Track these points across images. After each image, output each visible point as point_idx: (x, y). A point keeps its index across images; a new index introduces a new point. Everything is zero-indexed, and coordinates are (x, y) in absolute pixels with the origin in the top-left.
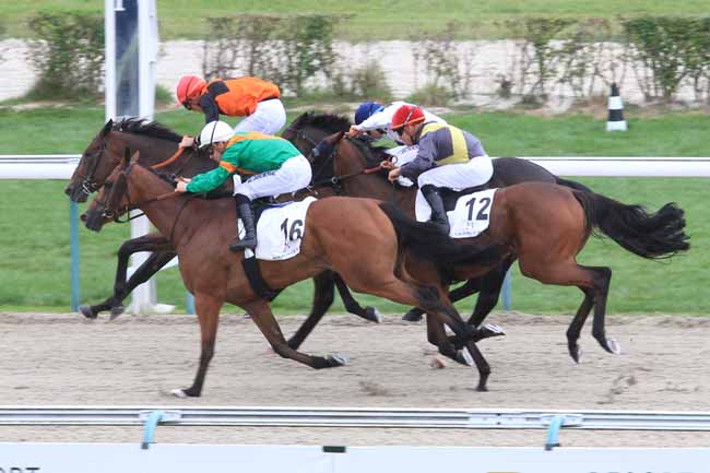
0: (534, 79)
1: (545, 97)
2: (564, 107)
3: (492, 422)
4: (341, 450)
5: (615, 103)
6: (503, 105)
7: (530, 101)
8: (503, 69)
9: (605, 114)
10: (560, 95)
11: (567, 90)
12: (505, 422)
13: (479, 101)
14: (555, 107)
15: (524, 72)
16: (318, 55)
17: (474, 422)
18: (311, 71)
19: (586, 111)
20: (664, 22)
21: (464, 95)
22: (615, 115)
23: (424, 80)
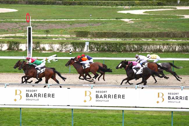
0: (61, 48)
1: (62, 50)
2: (64, 52)
3: (85, 86)
4: (70, 88)
5: (70, 51)
6: (58, 51)
7: (61, 51)
8: (58, 47)
9: (69, 52)
10: (64, 51)
11: (65, 50)
12: (87, 86)
13: (55, 51)
14: (63, 52)
15: (60, 48)
16: (38, 46)
17: (83, 86)
18: (37, 47)
19: (67, 52)
20: (75, 43)
21: (54, 50)
22: (70, 52)
23: (49, 48)
